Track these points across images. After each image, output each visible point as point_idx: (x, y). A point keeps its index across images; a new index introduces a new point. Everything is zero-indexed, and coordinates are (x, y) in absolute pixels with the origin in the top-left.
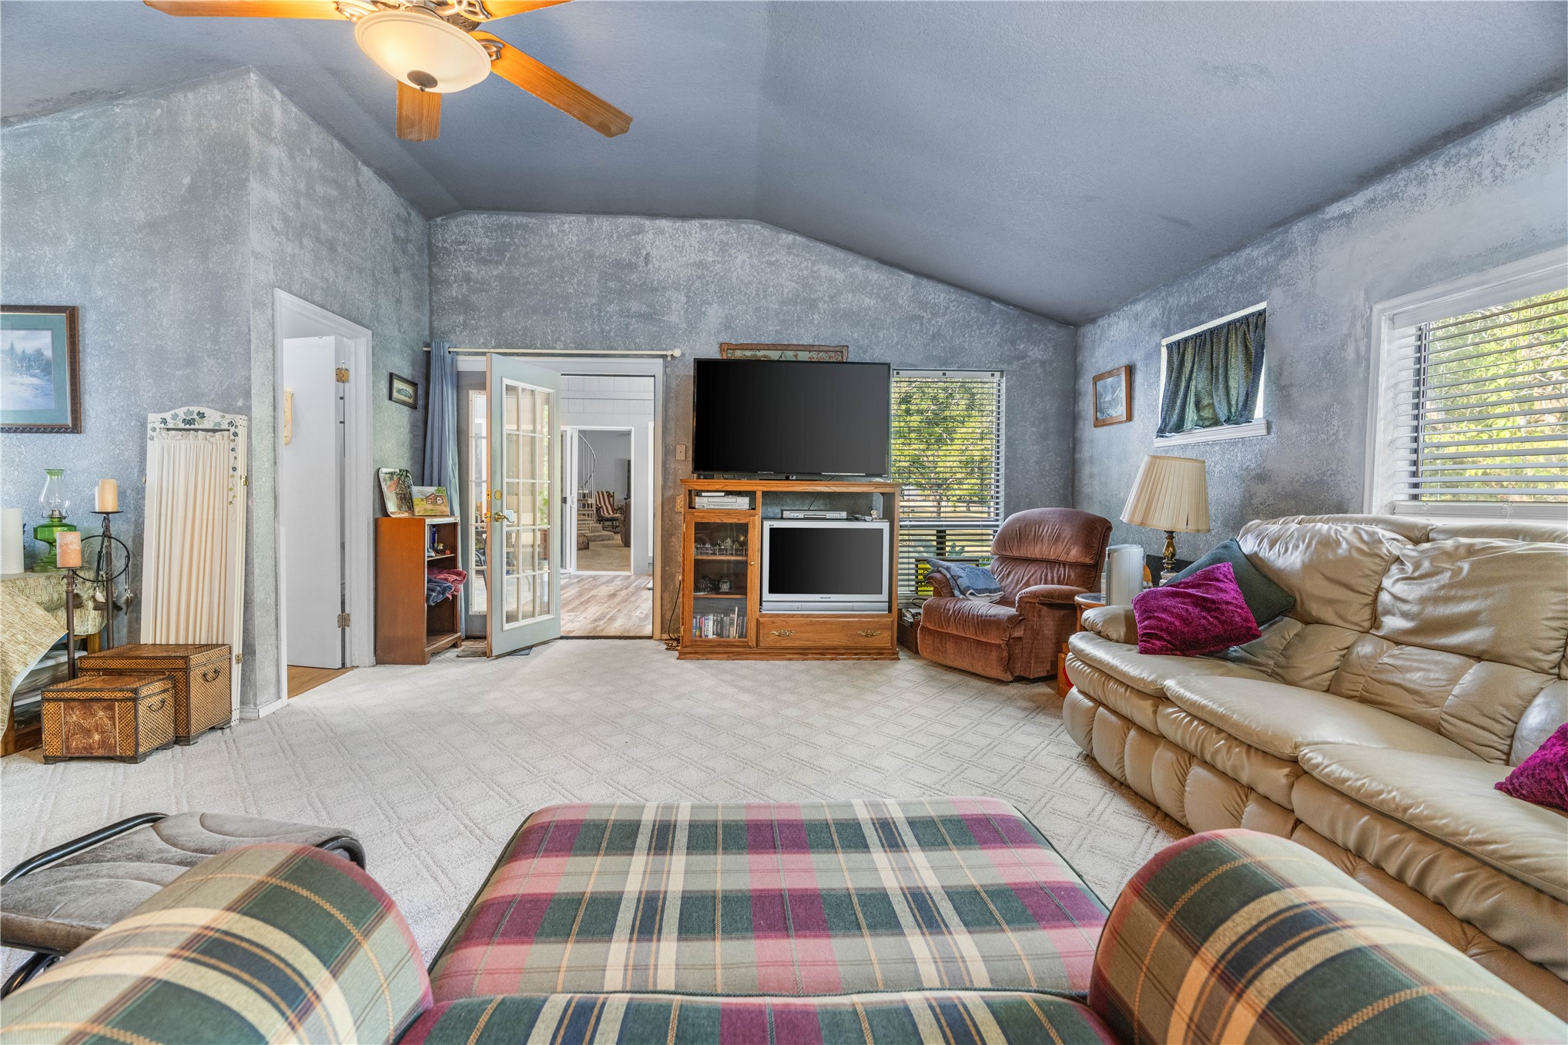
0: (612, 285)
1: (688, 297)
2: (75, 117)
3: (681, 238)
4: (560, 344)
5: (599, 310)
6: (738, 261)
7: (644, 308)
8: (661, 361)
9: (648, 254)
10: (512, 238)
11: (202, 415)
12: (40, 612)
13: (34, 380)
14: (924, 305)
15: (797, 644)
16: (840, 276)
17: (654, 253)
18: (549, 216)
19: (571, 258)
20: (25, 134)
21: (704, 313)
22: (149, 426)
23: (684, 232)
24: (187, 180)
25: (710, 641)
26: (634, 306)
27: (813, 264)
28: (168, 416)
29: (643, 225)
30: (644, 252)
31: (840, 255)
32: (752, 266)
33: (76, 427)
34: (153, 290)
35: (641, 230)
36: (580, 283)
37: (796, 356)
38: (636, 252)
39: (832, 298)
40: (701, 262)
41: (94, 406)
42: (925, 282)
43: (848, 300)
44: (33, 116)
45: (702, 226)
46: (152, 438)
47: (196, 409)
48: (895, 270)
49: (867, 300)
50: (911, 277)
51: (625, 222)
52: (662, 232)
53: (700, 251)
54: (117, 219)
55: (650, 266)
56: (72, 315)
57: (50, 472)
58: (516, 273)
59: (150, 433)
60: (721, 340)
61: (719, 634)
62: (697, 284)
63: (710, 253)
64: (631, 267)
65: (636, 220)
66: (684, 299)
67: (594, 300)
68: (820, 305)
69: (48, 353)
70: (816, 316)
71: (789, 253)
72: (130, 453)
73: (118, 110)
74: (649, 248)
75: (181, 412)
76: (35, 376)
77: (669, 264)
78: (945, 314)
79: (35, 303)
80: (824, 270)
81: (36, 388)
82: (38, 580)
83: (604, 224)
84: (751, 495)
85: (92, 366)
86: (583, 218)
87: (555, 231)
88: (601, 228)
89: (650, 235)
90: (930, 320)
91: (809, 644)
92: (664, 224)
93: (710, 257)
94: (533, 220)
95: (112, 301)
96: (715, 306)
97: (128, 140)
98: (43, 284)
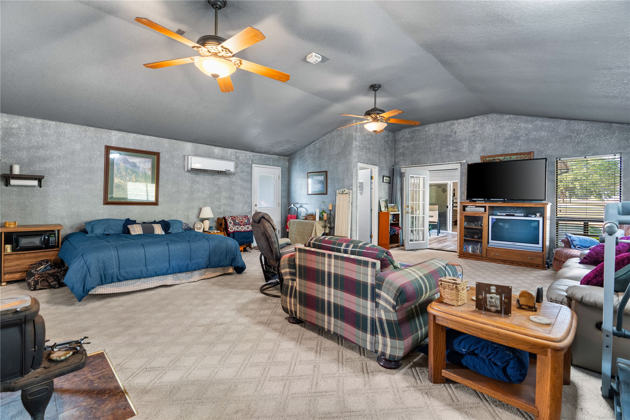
0: (444, 142)
1: (469, 143)
2: (327, 135)
3: (467, 124)
4: (429, 162)
5: (440, 151)
6: (488, 128)
7: (454, 148)
8: (460, 164)
9: (456, 131)
10: (415, 134)
11: (345, 191)
12: (321, 227)
13: (321, 185)
14: (572, 131)
15: (501, 258)
16: (530, 126)
17: (458, 130)
18: (426, 125)
19: (432, 137)
20: (321, 140)
21: (475, 147)
22: (337, 193)
23: (468, 122)
24: (343, 144)
25: (470, 253)
26: (451, 148)
27: (518, 123)
28: (339, 191)
29: (454, 123)
30: (454, 131)
31: (530, 118)
32: (493, 129)
33: (326, 194)
34: (338, 166)
35: (453, 124)
36: (434, 143)
37: (511, 158)
38: (452, 131)
39: (526, 135)
40: (474, 131)
41: (329, 189)
42: (572, 122)
43: (534, 134)
44: (322, 137)
45: (474, 119)
46: (337, 195)
47: (344, 189)
48: (557, 120)
49: (543, 133)
50: (565, 121)
51: (448, 123)
52: (460, 123)
53: (473, 127)
54: (333, 154)
55: (456, 135)
56: (326, 172)
57: (323, 202)
58: (416, 143)
60: (481, 155)
61: (473, 251)
62: (473, 138)
63: (477, 127)
64: (450, 136)
65: (452, 122)
66: (468, 143)
67: (438, 148)
68: (521, 138)
69: (323, 180)
70: (520, 142)
71: (508, 122)
72: (334, 198)
73: (333, 133)
74: (456, 129)
75: (341, 190)
77: (463, 133)
78: (585, 132)
79: (321, 171)
80: (523, 125)
81: (321, 186)
82: (321, 222)
83: (442, 125)
84: (485, 207)
85: (329, 181)
86: (435, 124)
87: (427, 129)
88: (441, 126)
89: (456, 125)
90: (576, 136)
92: (461, 121)
93: (477, 128)
94: (421, 128)
95: (332, 169)
96: (479, 144)
97: (335, 138)
98: (323, 167)
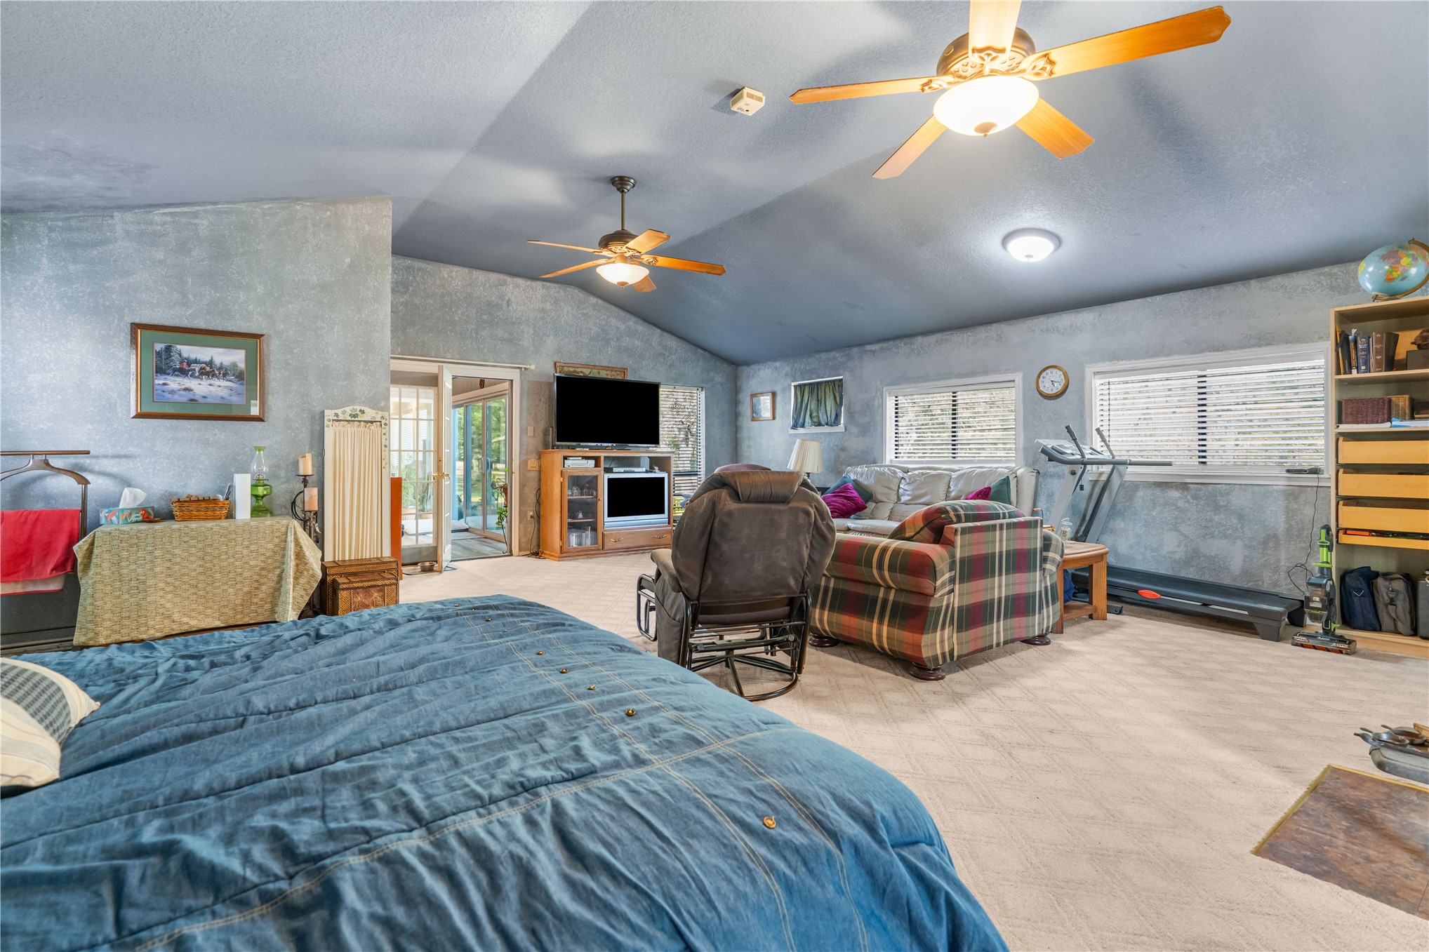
0: (485, 317)
1: (535, 330)
2: (266, 207)
3: (531, 292)
4: (448, 355)
5: (477, 333)
6: (565, 311)
7: (506, 335)
8: (518, 370)
9: (509, 300)
10: (414, 277)
11: (362, 412)
14: (665, 347)
15: (625, 545)
16: (622, 327)
17: (513, 299)
18: (441, 265)
19: (457, 296)
20: (224, 212)
21: (545, 341)
22: (326, 419)
23: (532, 288)
24: (348, 260)
25: (574, 548)
26: (500, 333)
27: (608, 317)
28: (339, 412)
29: (506, 281)
30: (507, 299)
31: (622, 313)
32: (573, 315)
33: (260, 418)
34: (322, 328)
35: (505, 284)
36: (463, 314)
37: (599, 373)
38: (501, 297)
39: (618, 339)
40: (542, 308)
41: (275, 403)
42: (666, 334)
43: (626, 341)
45: (543, 285)
46: (328, 426)
47: (358, 408)
48: (651, 326)
49: (637, 342)
50: (659, 331)
51: (494, 277)
52: (518, 286)
53: (542, 301)
54: (296, 279)
55: (511, 308)
56: (259, 339)
57: (257, 449)
58: (417, 302)
59: (326, 422)
60: (555, 360)
61: (580, 544)
62: (540, 323)
63: (548, 304)
64: (498, 306)
65: (502, 276)
66: (532, 331)
67: (472, 326)
68: (612, 342)
69: (242, 365)
70: (609, 349)
71: (595, 310)
73: (298, 208)
74: (509, 295)
75: (348, 409)
76: (230, 381)
77: (523, 307)
78: (675, 354)
79: (230, 329)
80: (613, 321)
83: (480, 276)
84: (597, 459)
86: (466, 270)
87: (446, 276)
88: (477, 278)
89: (511, 287)
90: (668, 357)
91: (631, 545)
92: (520, 281)
93: (548, 307)
94: (430, 267)
95: (291, 333)
96: (551, 337)
97: (306, 228)
98: (237, 317)
